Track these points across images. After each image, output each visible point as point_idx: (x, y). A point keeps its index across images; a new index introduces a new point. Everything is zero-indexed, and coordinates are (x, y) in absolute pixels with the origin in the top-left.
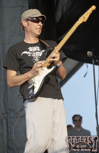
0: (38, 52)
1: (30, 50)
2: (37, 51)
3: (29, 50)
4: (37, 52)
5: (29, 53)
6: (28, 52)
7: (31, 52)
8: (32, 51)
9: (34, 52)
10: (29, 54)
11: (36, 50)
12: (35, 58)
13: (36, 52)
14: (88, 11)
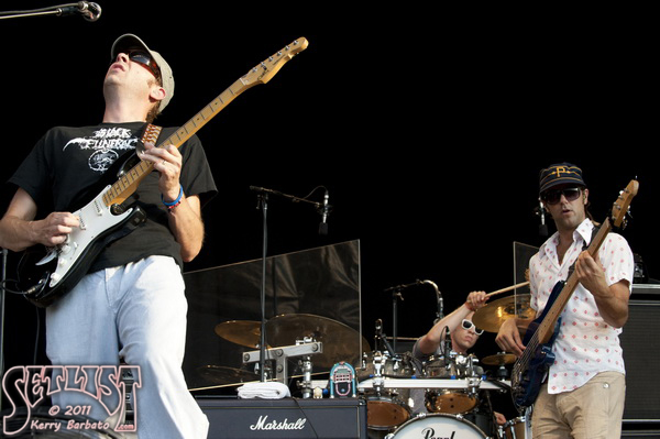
1: (97, 136)
7: (98, 139)
8: (102, 136)
9: (108, 139)
12: (99, 153)
14: (282, 52)
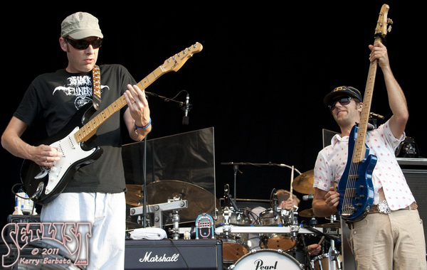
0: (87, 88)
1: (72, 83)
2: (85, 85)
3: (70, 83)
4: (84, 88)
5: (68, 89)
6: (67, 86)
7: (74, 86)
8: (75, 84)
9: (80, 86)
10: (67, 92)
11: (84, 82)
12: (80, 99)
13: (83, 86)
